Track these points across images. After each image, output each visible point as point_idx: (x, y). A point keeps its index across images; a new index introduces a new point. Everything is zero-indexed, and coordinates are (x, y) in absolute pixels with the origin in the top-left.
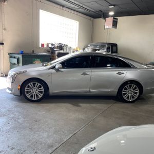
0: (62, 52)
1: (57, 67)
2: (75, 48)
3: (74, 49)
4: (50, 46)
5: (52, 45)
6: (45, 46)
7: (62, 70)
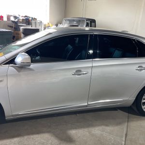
0: (29, 27)
1: (19, 60)
2: (47, 23)
3: (45, 25)
4: (12, 19)
5: (15, 17)
6: (5, 19)
7: (33, 66)
